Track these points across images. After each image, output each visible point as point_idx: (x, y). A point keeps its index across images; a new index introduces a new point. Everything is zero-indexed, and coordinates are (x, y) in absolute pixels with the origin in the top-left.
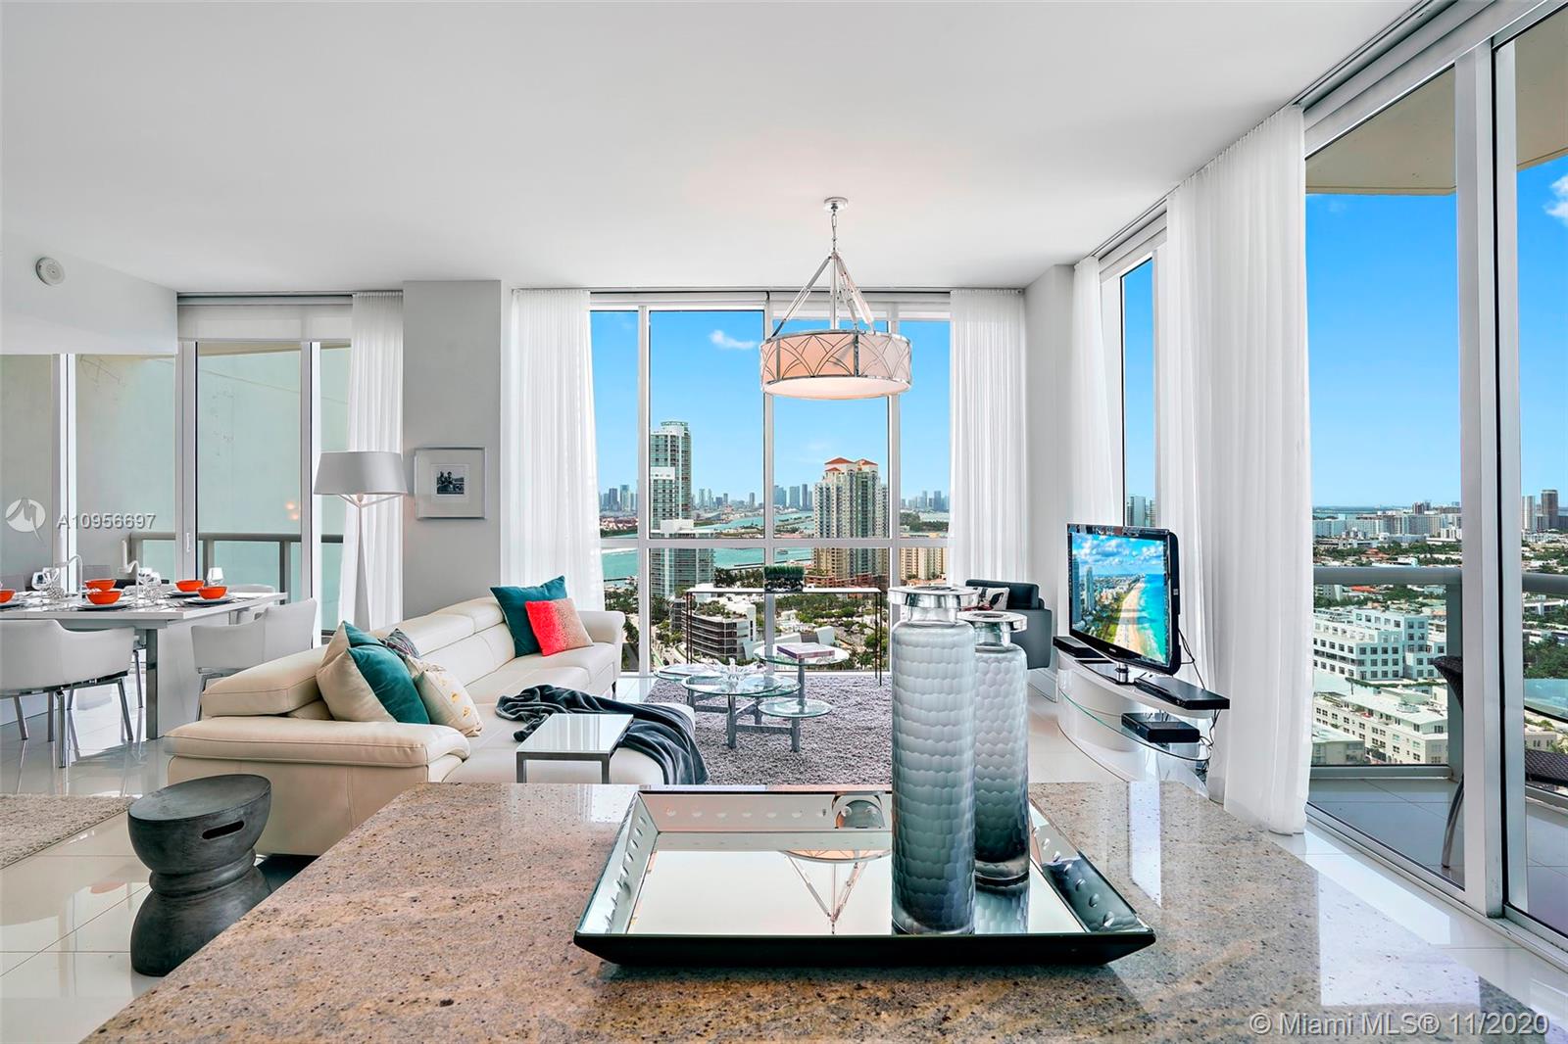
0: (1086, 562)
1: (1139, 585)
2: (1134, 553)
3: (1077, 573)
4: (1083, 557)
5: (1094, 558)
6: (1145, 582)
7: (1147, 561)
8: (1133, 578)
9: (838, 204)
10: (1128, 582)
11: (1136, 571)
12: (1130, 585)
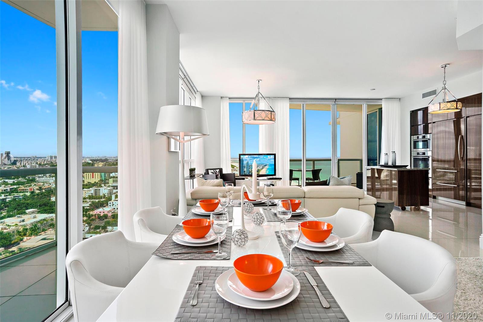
0: (246, 160)
1: (266, 167)
2: (265, 158)
3: (243, 163)
4: (245, 158)
5: (249, 158)
6: (269, 166)
7: (270, 160)
8: (264, 165)
9: (260, 81)
10: (262, 166)
11: (265, 163)
12: (263, 167)
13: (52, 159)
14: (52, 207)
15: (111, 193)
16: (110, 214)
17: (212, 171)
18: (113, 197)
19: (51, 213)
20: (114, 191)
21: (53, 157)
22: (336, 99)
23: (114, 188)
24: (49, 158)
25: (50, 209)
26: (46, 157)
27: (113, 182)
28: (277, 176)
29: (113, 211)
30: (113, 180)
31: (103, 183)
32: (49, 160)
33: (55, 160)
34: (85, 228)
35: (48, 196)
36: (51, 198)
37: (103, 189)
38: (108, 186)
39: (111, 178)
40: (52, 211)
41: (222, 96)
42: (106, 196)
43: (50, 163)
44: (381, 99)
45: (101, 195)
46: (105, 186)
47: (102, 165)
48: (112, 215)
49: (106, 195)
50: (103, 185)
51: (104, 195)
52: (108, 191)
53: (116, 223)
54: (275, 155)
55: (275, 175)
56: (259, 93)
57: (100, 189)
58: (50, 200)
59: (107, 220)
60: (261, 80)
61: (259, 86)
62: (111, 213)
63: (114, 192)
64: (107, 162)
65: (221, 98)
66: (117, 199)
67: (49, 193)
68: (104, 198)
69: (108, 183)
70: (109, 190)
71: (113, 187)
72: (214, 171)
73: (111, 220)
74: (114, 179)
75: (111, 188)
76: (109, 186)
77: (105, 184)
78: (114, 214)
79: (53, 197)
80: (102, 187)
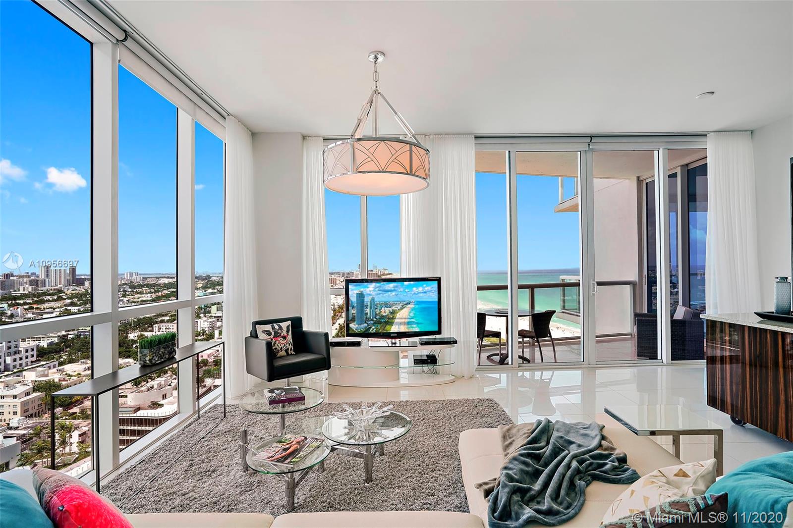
0: (370, 295)
1: (409, 306)
5: (376, 292)
8: (406, 302)
9: (378, 57)
12: (402, 306)
13: (133, 276)
14: (128, 348)
15: (213, 328)
16: (211, 360)
17: (268, 327)
18: (217, 333)
19: (127, 358)
20: (219, 324)
21: (134, 274)
22: (591, 137)
23: (218, 320)
24: (129, 275)
25: (126, 351)
26: (124, 274)
27: (217, 311)
28: (445, 335)
29: (215, 355)
30: (217, 307)
31: (202, 311)
32: (129, 278)
33: (137, 278)
34: (173, 381)
35: (124, 331)
36: (129, 335)
37: (202, 321)
38: (209, 317)
39: (214, 305)
40: (129, 354)
41: (305, 132)
42: (207, 332)
43: (129, 282)
44: (704, 135)
45: (199, 330)
46: (205, 316)
47: (201, 285)
48: (214, 361)
49: (206, 330)
50: (202, 315)
51: (203, 330)
52: (208, 323)
53: (219, 373)
54: (439, 280)
55: (439, 332)
56: (376, 92)
57: (197, 322)
58: (127, 337)
59: (207, 367)
60: (384, 54)
61: (376, 72)
62: (212, 357)
63: (217, 326)
64: (209, 281)
65: (304, 137)
66: (221, 337)
67: (126, 327)
68: (203, 335)
69: (210, 312)
70: (210, 322)
71: (216, 319)
72: (273, 328)
73: (213, 368)
74: (219, 306)
75: (213, 320)
76: (211, 316)
77: (205, 313)
78: (217, 358)
79: (131, 333)
80: (200, 318)
